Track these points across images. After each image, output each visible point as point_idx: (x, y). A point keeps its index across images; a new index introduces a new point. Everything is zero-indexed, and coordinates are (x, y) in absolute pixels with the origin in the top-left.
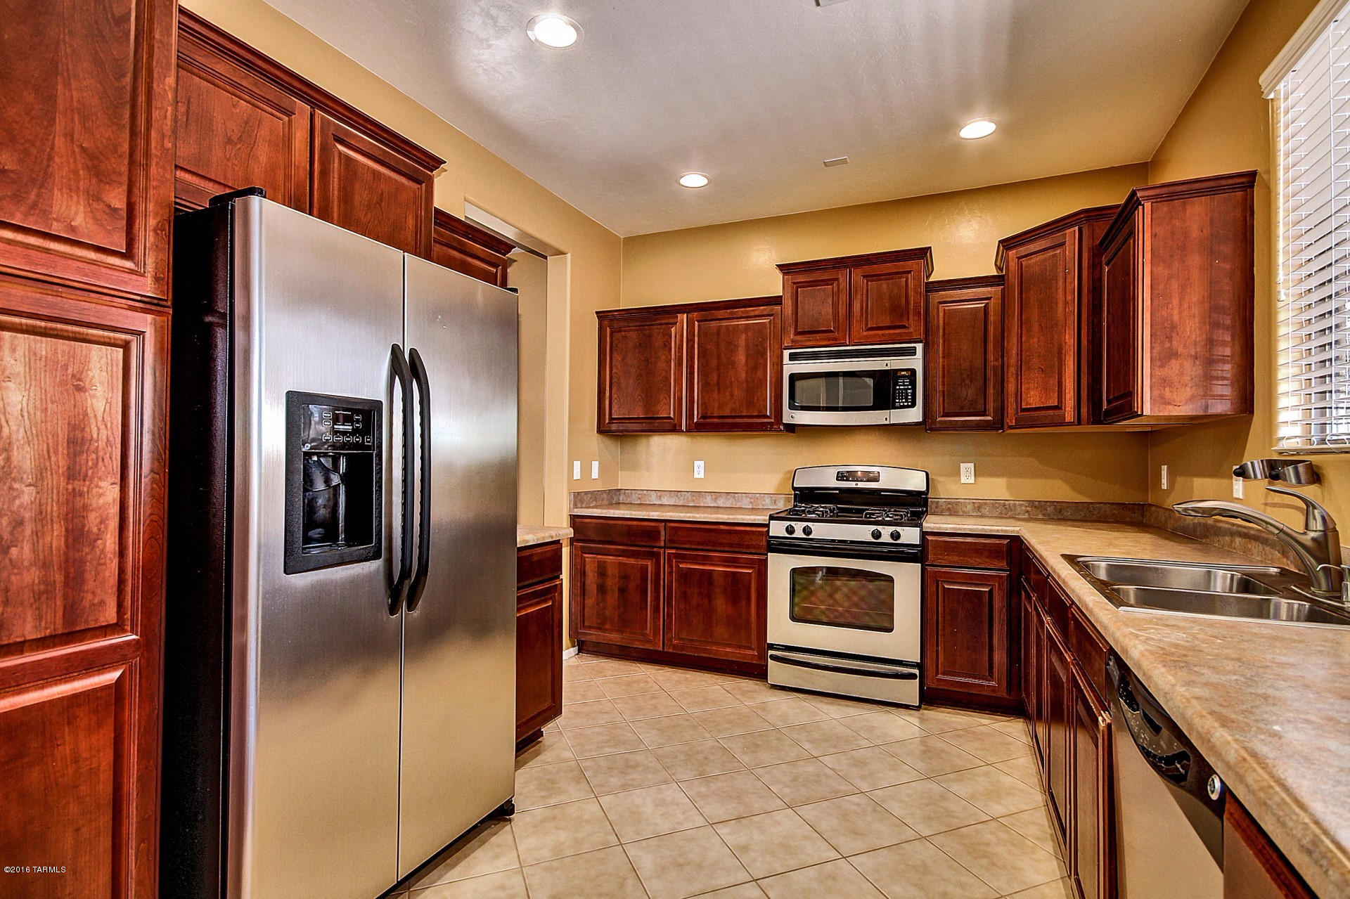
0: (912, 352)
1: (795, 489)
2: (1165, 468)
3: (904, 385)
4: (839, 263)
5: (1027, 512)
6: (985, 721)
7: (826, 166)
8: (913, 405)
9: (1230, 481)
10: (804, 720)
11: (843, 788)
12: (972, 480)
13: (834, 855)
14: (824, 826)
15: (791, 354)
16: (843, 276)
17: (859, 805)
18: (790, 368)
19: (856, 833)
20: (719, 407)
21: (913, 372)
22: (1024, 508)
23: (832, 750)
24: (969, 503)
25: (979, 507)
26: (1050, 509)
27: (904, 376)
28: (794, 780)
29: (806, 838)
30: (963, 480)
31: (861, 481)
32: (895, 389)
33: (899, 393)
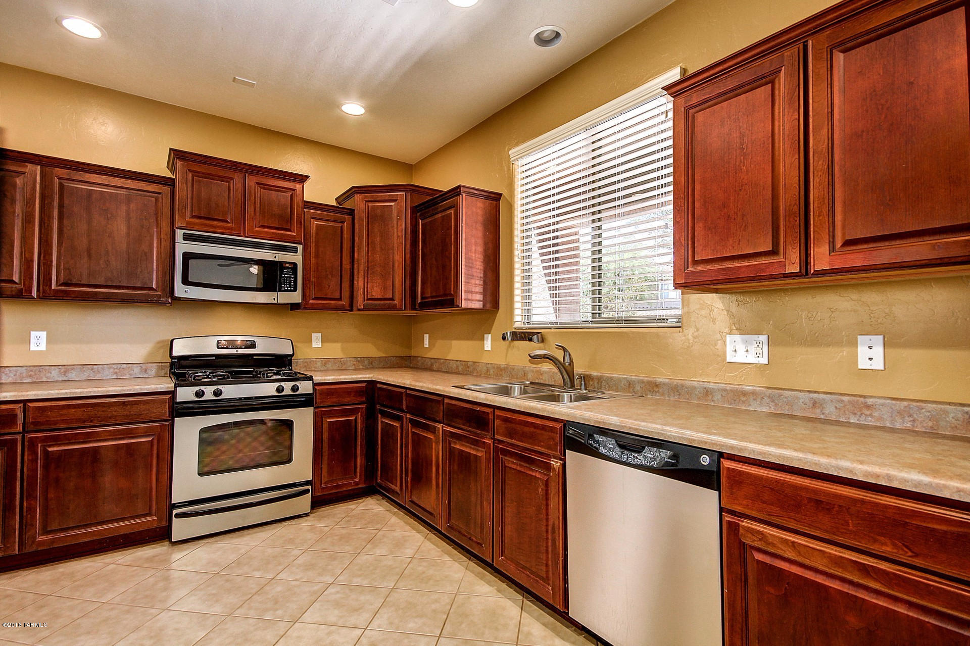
0: (295, 250)
1: (172, 357)
2: (427, 337)
3: (288, 274)
4: (235, 166)
5: (354, 365)
6: (353, 507)
7: (234, 81)
8: (295, 290)
9: (482, 342)
10: (233, 557)
11: (316, 588)
12: (320, 346)
13: (358, 632)
14: (332, 619)
15: (184, 234)
16: (237, 178)
17: (338, 592)
18: (182, 247)
19: (356, 610)
20: (89, 275)
21: (295, 265)
22: (352, 362)
23: (280, 568)
24: (319, 362)
25: (325, 363)
26: (366, 362)
27: (288, 268)
28: (276, 603)
29: (329, 634)
30: (314, 345)
31: (240, 348)
32: (281, 277)
33: (284, 280)
